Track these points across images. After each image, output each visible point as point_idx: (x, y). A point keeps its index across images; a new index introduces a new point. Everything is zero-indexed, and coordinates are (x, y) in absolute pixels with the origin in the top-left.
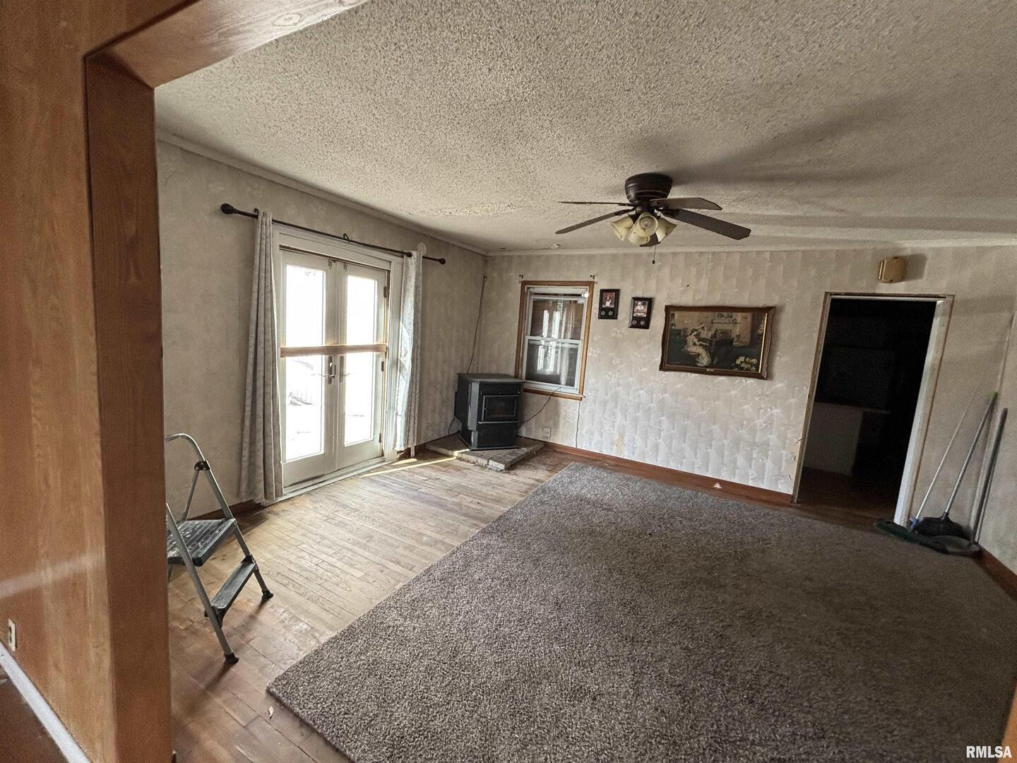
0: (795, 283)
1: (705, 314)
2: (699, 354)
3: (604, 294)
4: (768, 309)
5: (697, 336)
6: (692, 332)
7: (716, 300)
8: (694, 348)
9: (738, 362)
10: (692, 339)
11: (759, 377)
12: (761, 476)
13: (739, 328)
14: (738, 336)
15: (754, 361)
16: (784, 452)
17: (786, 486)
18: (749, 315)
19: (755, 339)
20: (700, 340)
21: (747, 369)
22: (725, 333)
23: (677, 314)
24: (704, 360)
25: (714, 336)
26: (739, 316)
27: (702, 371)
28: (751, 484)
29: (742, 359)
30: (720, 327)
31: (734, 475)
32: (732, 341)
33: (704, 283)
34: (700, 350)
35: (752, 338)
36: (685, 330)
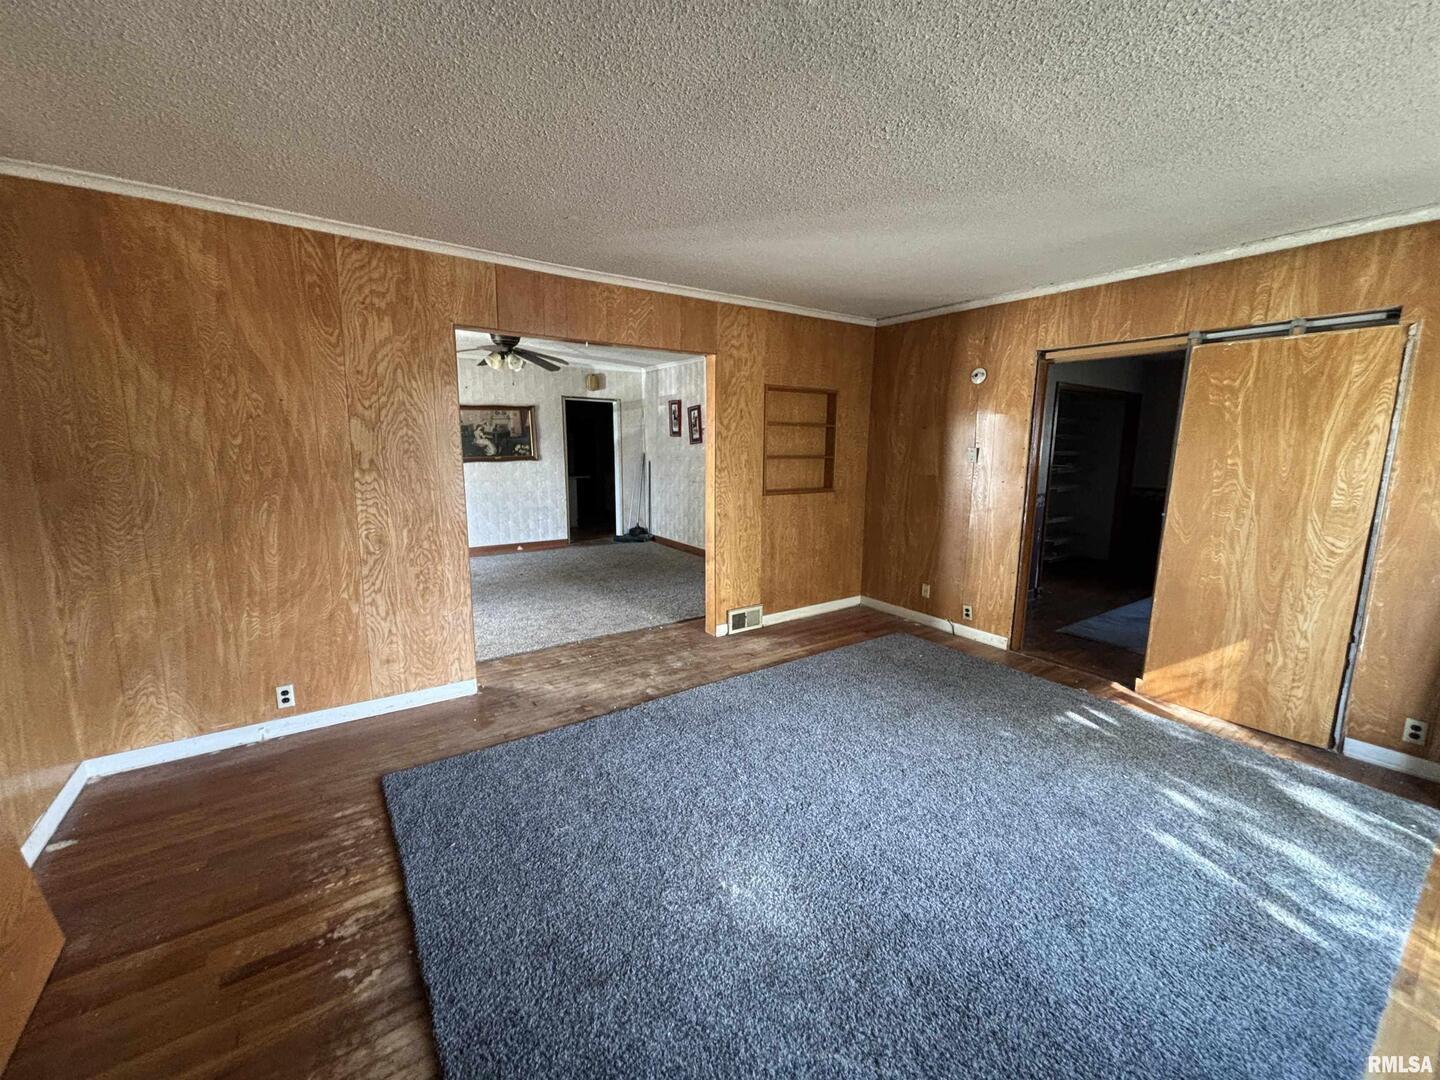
0: (542, 387)
1: (485, 412)
2: (486, 446)
4: (530, 408)
5: (482, 430)
6: (478, 427)
7: (490, 400)
8: (481, 441)
9: (516, 449)
10: (478, 433)
11: (533, 459)
12: (546, 532)
13: (512, 422)
14: (513, 429)
15: (527, 447)
16: (558, 510)
17: (563, 534)
18: (518, 412)
19: (525, 430)
20: (485, 434)
21: (524, 454)
22: (502, 426)
23: (468, 413)
24: (491, 450)
25: (495, 430)
26: (511, 413)
27: (491, 459)
28: (541, 539)
29: (519, 447)
30: (498, 422)
31: (529, 536)
32: (509, 433)
33: (479, 386)
34: (487, 442)
35: (522, 428)
36: (471, 426)
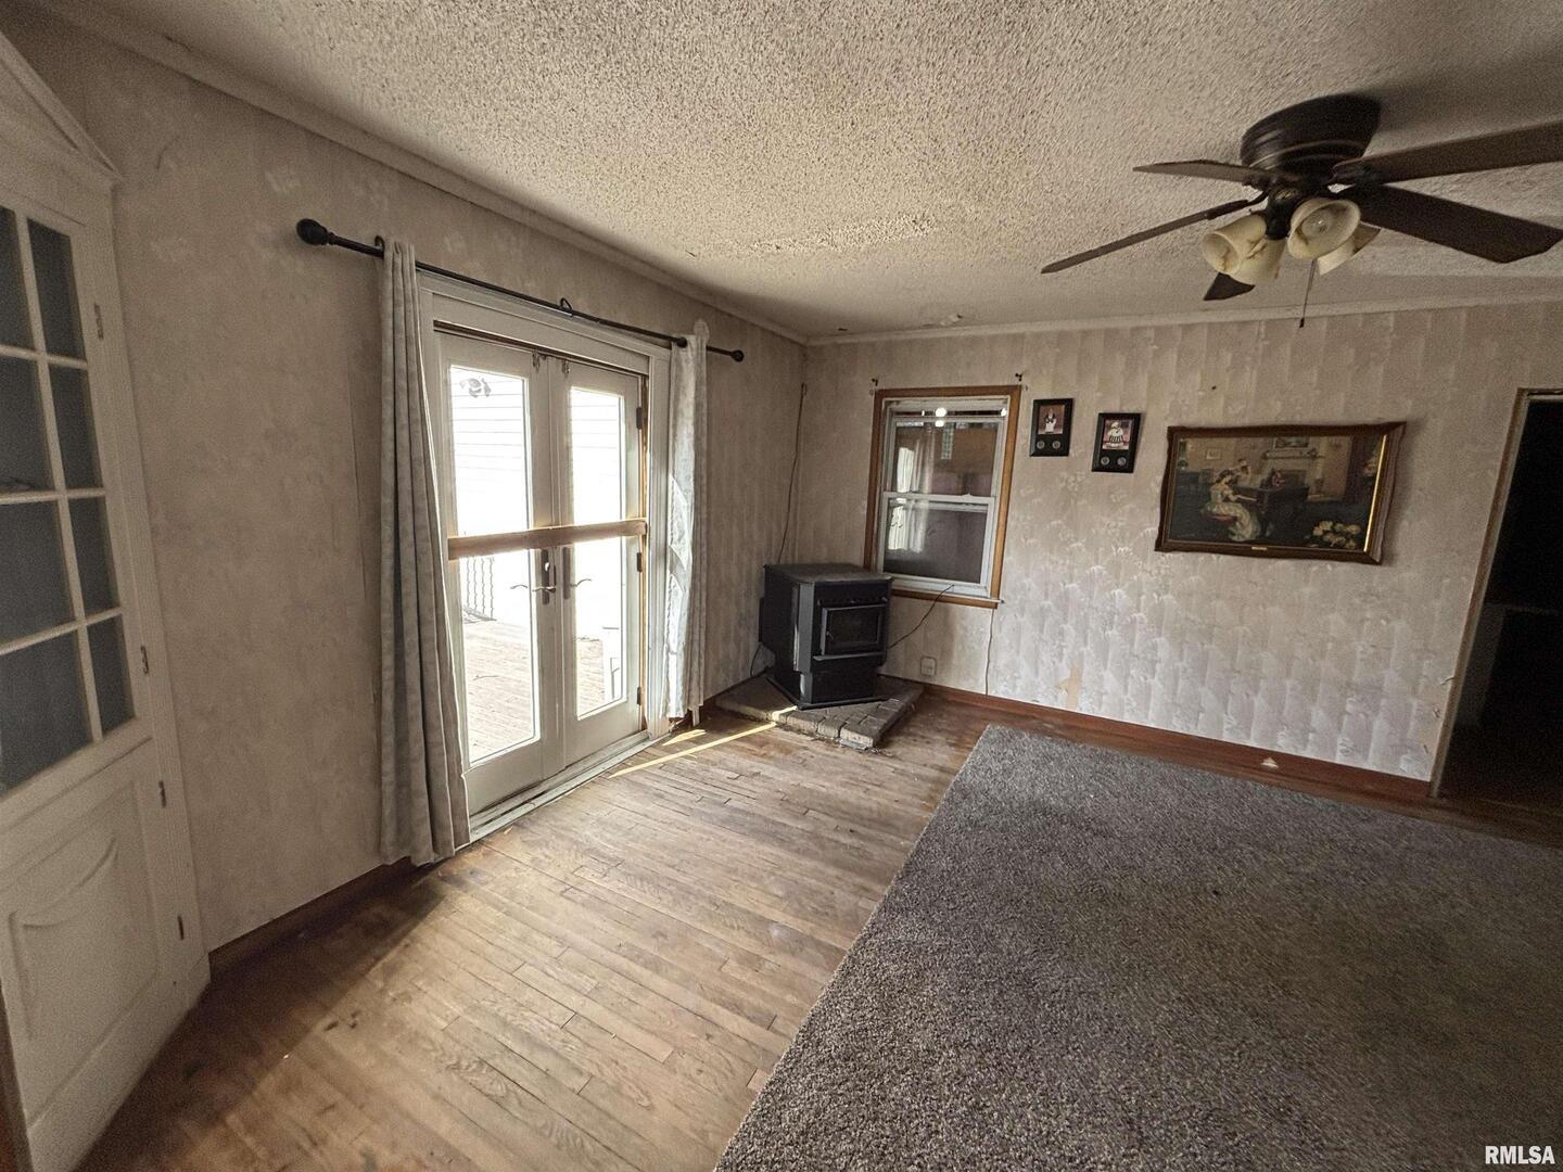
0: (1451, 372)
1: (1250, 441)
2: (1235, 519)
3: (1042, 408)
4: (1389, 428)
5: (1233, 484)
6: (1223, 476)
7: (1273, 414)
8: (1225, 507)
9: (1318, 532)
10: (1221, 489)
11: (1367, 560)
12: (1361, 746)
13: (1323, 467)
14: (1320, 482)
15: (1354, 529)
16: (1415, 703)
17: (1418, 767)
18: (1345, 442)
19: (1357, 486)
20: (1237, 491)
21: (1337, 546)
22: (1293, 477)
23: (1191, 445)
24: (1247, 529)
25: (1268, 483)
26: (1322, 445)
27: (1243, 550)
28: (1339, 760)
29: (1327, 526)
30: (1279, 465)
31: (1305, 742)
32: (1305, 491)
33: (1249, 380)
34: (1238, 511)
35: (1350, 483)
36: (1208, 473)
